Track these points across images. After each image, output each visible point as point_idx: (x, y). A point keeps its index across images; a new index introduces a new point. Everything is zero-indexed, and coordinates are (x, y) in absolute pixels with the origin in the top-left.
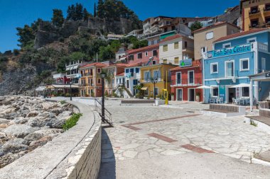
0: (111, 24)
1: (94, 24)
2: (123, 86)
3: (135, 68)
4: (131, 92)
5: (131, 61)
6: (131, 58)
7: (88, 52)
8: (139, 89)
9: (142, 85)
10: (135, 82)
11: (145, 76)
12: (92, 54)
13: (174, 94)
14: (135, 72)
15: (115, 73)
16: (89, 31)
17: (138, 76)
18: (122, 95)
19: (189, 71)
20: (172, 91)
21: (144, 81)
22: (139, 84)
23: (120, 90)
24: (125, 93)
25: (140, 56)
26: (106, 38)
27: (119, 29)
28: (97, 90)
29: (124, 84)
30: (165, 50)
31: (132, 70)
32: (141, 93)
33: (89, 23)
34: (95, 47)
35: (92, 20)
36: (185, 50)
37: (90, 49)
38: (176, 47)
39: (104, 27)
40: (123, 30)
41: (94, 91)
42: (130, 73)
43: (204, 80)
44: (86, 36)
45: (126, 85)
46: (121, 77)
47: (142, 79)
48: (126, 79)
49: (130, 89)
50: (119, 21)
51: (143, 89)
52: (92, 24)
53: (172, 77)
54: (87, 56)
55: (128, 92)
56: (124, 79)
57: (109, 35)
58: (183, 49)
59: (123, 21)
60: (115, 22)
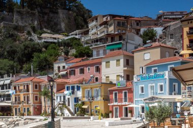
0: (46, 17)
1: (22, 18)
2: (64, 104)
3: (76, 86)
4: (72, 111)
5: (72, 76)
6: (72, 72)
7: (16, 59)
8: (80, 107)
9: (83, 103)
10: (77, 100)
11: (86, 95)
12: (21, 62)
13: (112, 112)
14: (76, 90)
15: (55, 90)
16: (16, 28)
17: (79, 94)
18: (63, 114)
19: (124, 91)
20: (111, 109)
21: (85, 100)
22: (80, 102)
23: (61, 109)
24: (66, 112)
25: (82, 71)
26: (40, 38)
27: (56, 24)
28: (35, 108)
29: (64, 102)
30: (108, 66)
31: (73, 88)
32: (82, 112)
33: (16, 17)
34: (26, 52)
35: (19, 13)
36: (126, 68)
37: (19, 55)
38: (118, 65)
39: (36, 23)
40: (63, 25)
41: (31, 109)
42: (70, 91)
43: (135, 99)
44: (12, 36)
45: (67, 103)
46: (62, 95)
47: (84, 97)
48: (67, 97)
49: (71, 108)
50: (57, 13)
51: (84, 107)
52: (19, 18)
53: (110, 96)
54: (15, 64)
55: (69, 110)
56: (64, 97)
57: (43, 35)
58: (124, 67)
59: (62, 14)
60: (51, 15)
